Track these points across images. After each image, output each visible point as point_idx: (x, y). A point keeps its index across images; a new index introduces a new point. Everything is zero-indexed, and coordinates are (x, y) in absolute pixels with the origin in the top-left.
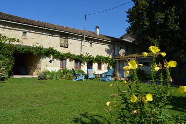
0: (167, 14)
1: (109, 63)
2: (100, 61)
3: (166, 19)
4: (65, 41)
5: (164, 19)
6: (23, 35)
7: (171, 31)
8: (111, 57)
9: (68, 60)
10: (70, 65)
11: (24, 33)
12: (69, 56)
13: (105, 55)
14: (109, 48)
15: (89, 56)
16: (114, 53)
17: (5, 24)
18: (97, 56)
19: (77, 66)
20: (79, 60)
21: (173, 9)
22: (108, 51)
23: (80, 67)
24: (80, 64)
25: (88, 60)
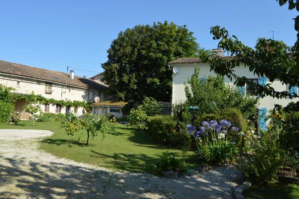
0: (130, 77)
1: (84, 107)
2: (76, 105)
3: (129, 81)
4: (49, 88)
5: (128, 80)
6: (18, 84)
7: (132, 89)
8: (86, 102)
9: (51, 105)
10: (52, 109)
11: (18, 82)
12: (52, 101)
13: (81, 100)
14: (84, 94)
15: (68, 102)
16: (89, 97)
17: (4, 76)
18: (75, 101)
19: (57, 110)
20: (59, 105)
21: (134, 75)
22: (84, 97)
23: (60, 111)
24: (60, 108)
25: (67, 105)
